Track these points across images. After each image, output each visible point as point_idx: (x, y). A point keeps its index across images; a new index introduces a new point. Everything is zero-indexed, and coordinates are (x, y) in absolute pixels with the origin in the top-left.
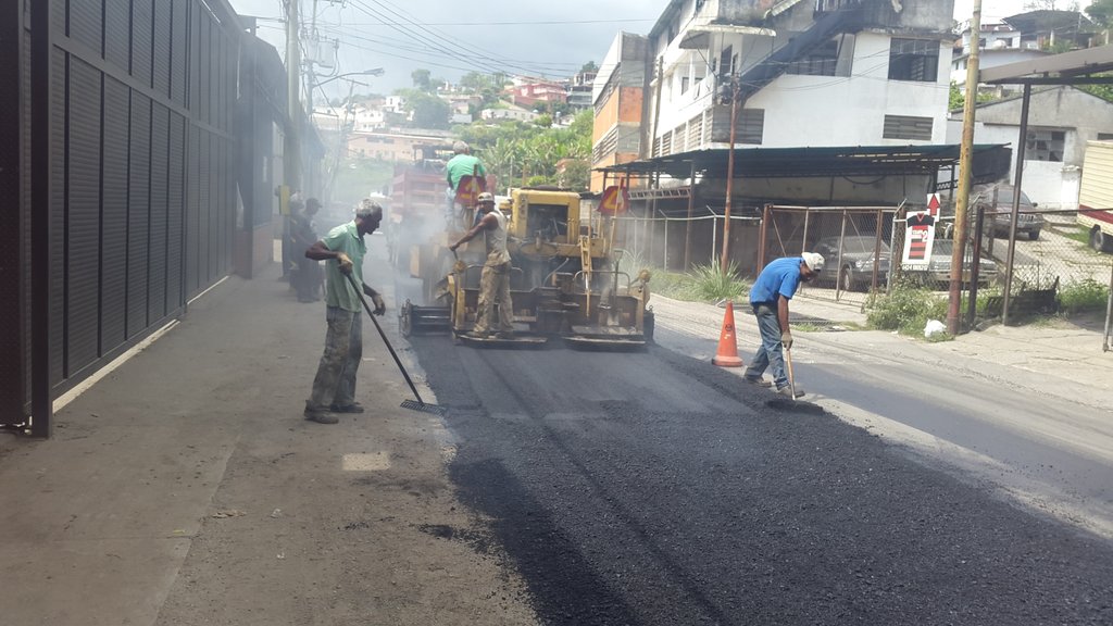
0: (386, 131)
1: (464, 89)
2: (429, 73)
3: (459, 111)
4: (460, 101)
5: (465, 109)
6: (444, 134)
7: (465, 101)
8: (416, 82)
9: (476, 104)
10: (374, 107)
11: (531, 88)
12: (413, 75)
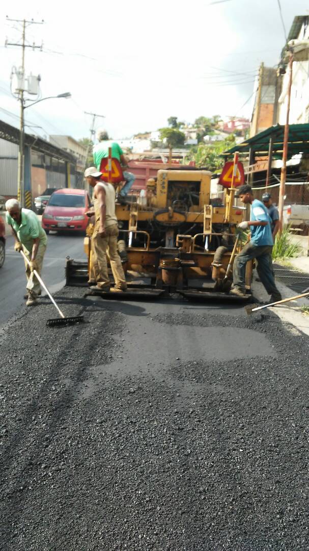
0: (150, 151)
1: (195, 126)
2: (176, 118)
3: (191, 138)
4: (191, 132)
5: (194, 136)
6: (182, 150)
7: (194, 132)
8: (170, 123)
9: (201, 134)
10: (146, 138)
11: (233, 123)
12: (169, 120)
